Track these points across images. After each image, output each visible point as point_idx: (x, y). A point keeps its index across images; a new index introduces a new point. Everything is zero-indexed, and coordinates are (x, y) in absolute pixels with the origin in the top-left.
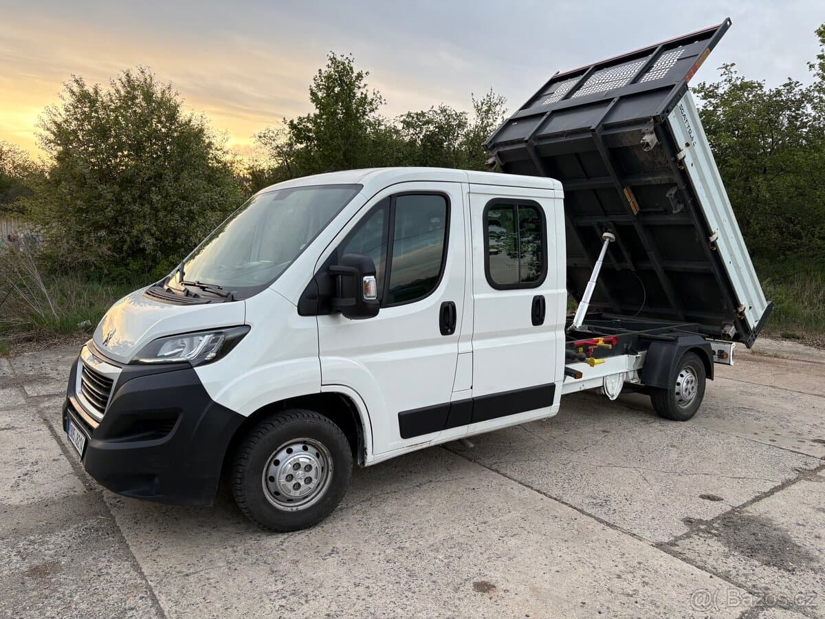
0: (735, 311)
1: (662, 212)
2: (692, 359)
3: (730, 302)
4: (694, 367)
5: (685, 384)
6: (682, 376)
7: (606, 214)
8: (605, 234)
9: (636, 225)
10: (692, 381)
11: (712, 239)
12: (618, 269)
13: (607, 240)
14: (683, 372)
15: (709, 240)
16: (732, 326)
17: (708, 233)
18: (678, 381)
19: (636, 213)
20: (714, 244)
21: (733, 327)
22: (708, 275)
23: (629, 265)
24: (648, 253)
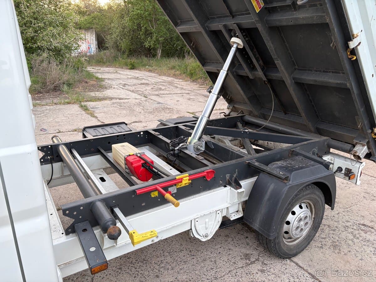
0: (370, 131)
1: (289, 6)
2: (308, 194)
3: (366, 122)
4: (310, 200)
5: (296, 223)
6: (294, 213)
7: (233, 15)
8: (234, 39)
9: (260, 27)
10: (306, 217)
11: (352, 45)
12: (251, 77)
13: (235, 46)
14: (296, 209)
15: (347, 47)
16: (364, 146)
17: (347, 36)
18: (287, 220)
19: (258, 11)
20: (354, 52)
21: (366, 147)
22: (344, 91)
23: (260, 73)
24: (276, 62)
